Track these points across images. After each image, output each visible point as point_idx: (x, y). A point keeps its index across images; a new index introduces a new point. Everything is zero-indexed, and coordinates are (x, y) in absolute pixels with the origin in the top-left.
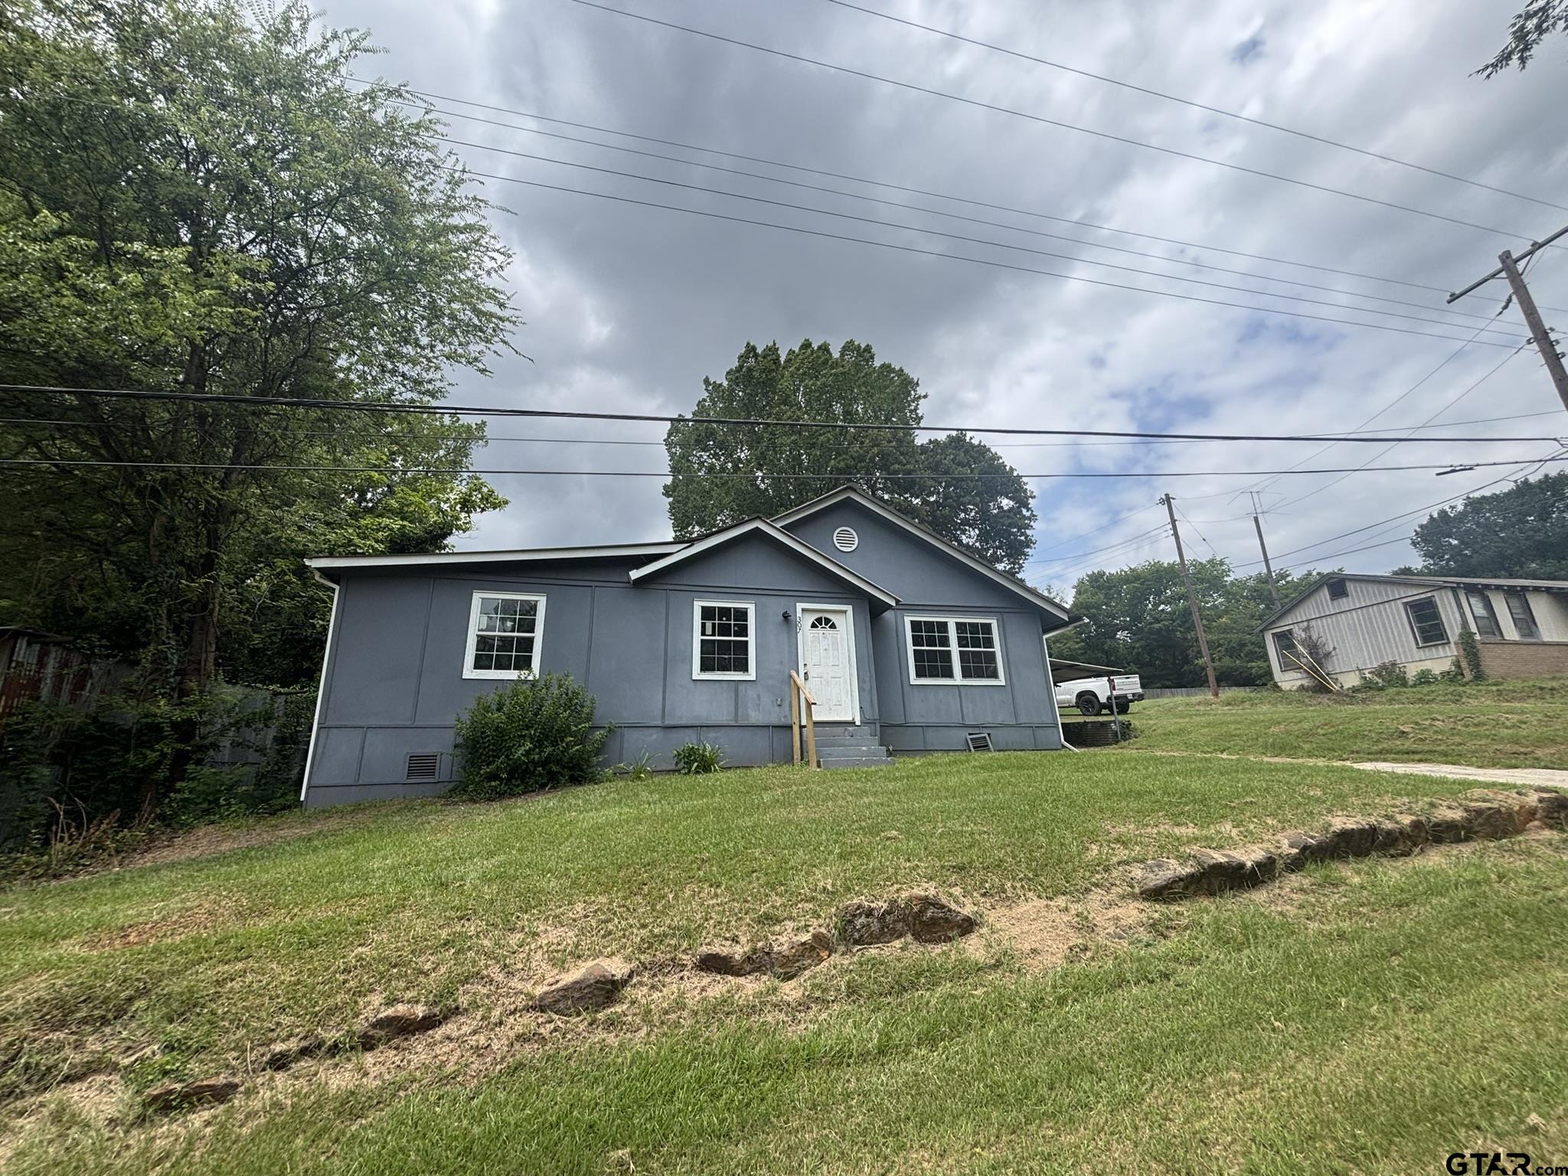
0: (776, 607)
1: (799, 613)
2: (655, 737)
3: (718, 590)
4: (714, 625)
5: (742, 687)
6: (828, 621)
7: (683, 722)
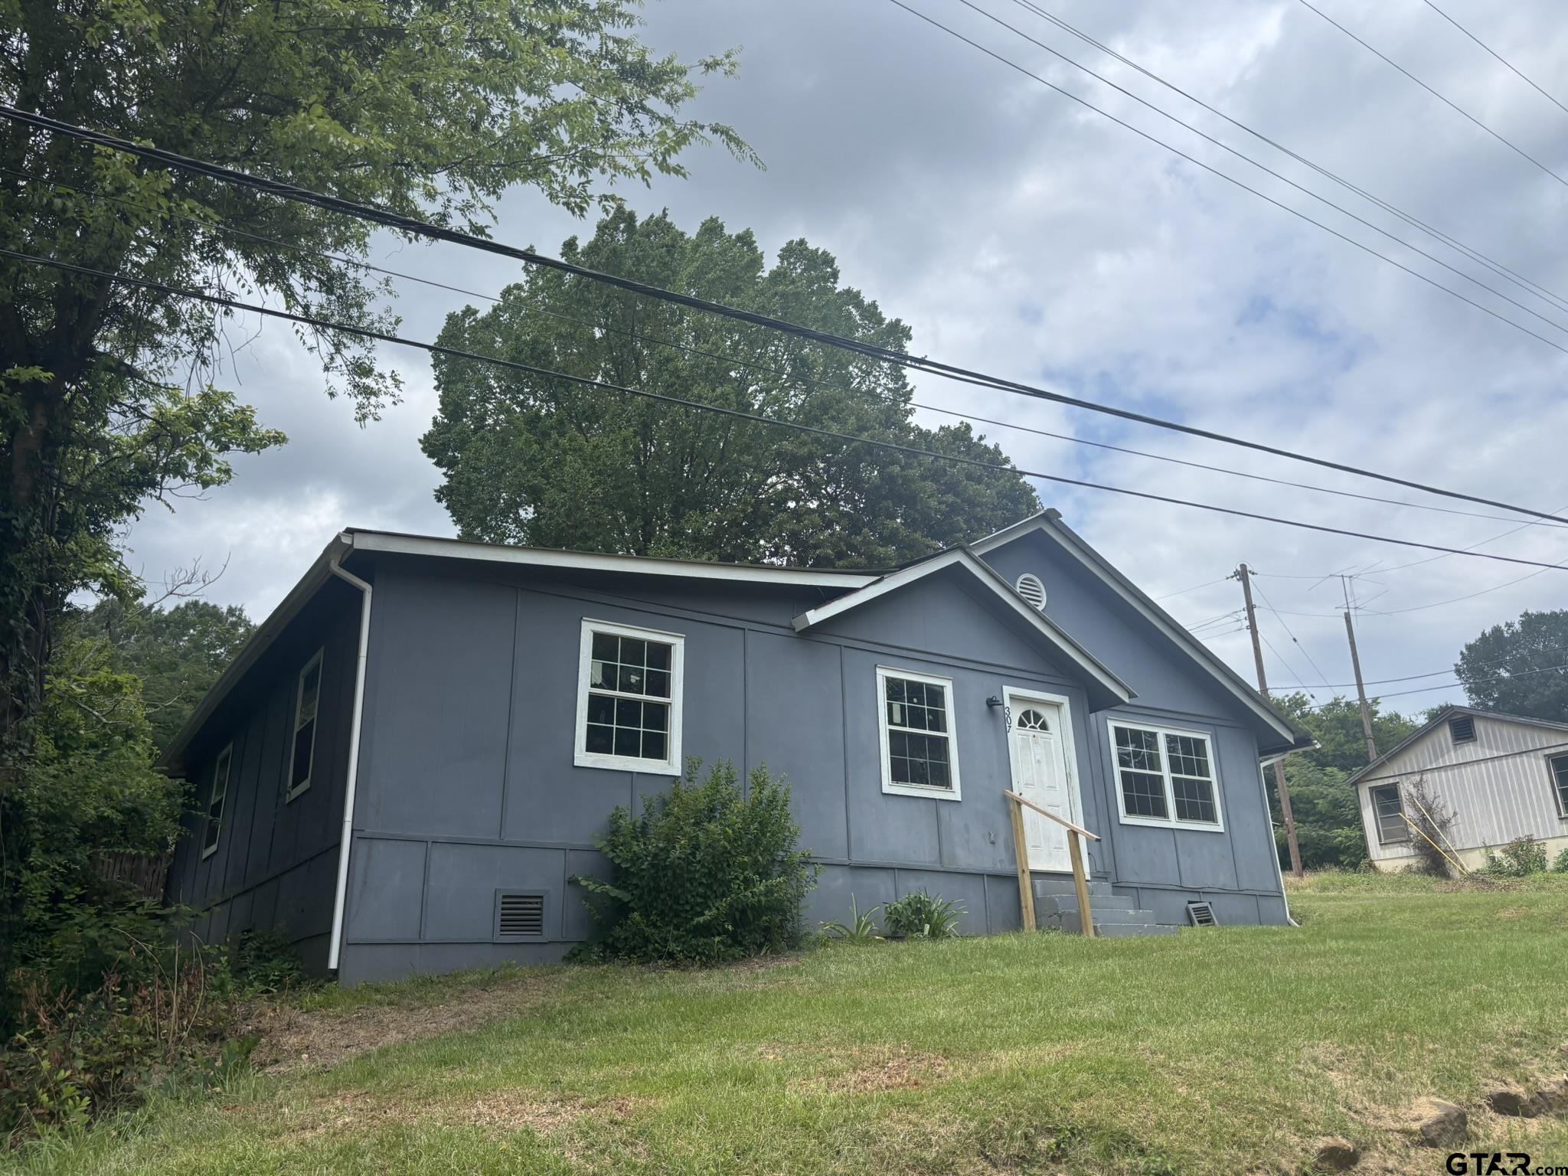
0: (980, 687)
1: (1007, 702)
2: (840, 881)
3: (904, 653)
4: (903, 707)
5: (944, 811)
6: (1037, 717)
7: (876, 860)
